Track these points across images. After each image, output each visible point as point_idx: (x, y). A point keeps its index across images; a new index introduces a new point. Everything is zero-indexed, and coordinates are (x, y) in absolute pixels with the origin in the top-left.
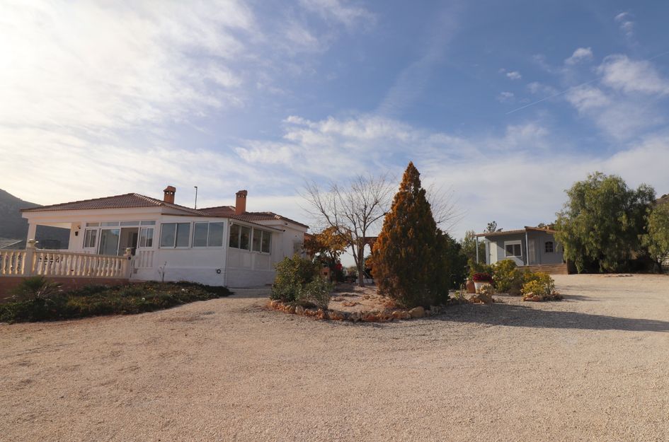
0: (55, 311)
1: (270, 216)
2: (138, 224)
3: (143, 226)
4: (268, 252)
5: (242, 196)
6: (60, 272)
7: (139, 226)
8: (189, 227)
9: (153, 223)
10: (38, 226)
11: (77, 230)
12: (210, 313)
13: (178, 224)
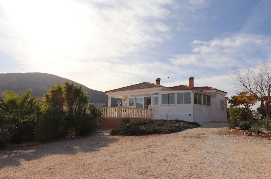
0: (138, 131)
1: (208, 88)
2: (151, 95)
3: (154, 96)
4: (210, 106)
5: (191, 79)
6: (128, 116)
7: (152, 96)
8: (174, 95)
9: (157, 94)
10: (111, 98)
11: (125, 99)
12: (203, 134)
13: (169, 94)
